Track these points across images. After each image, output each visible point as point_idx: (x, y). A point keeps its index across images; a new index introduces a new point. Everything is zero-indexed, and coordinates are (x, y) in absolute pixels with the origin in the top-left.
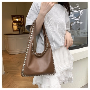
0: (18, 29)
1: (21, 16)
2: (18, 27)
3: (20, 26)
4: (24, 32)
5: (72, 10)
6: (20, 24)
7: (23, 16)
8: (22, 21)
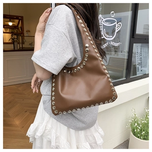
0: (13, 39)
1: (17, 18)
2: (12, 35)
3: (15, 35)
4: (22, 47)
5: (103, 23)
6: (15, 31)
7: (22, 17)
8: (19, 26)
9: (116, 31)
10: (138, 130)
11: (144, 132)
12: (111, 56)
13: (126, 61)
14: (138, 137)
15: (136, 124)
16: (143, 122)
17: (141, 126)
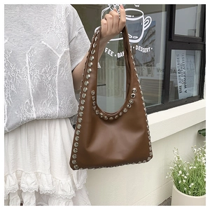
9: (144, 29)
10: (184, 181)
11: (192, 184)
12: (142, 78)
14: (185, 192)
15: (180, 172)
16: (190, 168)
17: (188, 174)
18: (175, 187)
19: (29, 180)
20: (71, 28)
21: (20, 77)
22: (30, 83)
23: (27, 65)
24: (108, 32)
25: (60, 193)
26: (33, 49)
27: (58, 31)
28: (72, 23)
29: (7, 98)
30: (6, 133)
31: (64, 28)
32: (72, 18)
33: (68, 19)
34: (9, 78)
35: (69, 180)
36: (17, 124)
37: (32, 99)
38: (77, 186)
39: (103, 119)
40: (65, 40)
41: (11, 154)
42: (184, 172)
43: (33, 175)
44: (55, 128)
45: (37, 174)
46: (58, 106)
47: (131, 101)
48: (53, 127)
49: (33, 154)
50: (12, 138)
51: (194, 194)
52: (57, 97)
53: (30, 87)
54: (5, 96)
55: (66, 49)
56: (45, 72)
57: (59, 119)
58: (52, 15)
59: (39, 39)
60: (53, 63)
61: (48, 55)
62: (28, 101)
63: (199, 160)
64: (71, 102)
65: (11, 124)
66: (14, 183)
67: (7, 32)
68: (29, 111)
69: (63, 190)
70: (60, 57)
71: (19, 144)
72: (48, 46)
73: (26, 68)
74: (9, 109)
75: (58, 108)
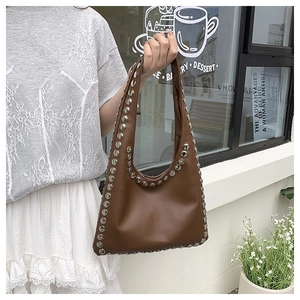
10: (258, 267)
11: (270, 272)
12: (195, 98)
13: (228, 109)
14: (258, 284)
15: (253, 254)
16: (268, 248)
17: (264, 257)
18: (243, 275)
19: (43, 268)
20: (101, 49)
21: (31, 122)
22: (45, 132)
23: (41, 106)
24: (152, 66)
25: (85, 285)
26: (48, 82)
27: (82, 56)
28: (102, 43)
29: (11, 153)
30: (9, 203)
31: (92, 51)
32: (102, 35)
33: (97, 36)
34: (15, 124)
35: (98, 268)
36: (28, 190)
37: (48, 155)
38: (109, 275)
39: (141, 185)
40: (93, 69)
41: (16, 232)
42: (259, 254)
43: (48, 261)
44: (77, 194)
45: (53, 259)
46: (81, 163)
47: (181, 161)
48: (75, 192)
49: (48, 231)
50: (18, 210)
51: (272, 287)
52: (80, 150)
53: (45, 138)
54: (9, 150)
55: (94, 82)
56: (65, 116)
57: (83, 181)
58: (75, 31)
59: (57, 68)
60: (76, 103)
61: (70, 91)
62: (43, 158)
63: (281, 236)
64: (99, 156)
65: (18, 190)
66: (21, 273)
67: (11, 57)
68: (45, 172)
69: (88, 282)
70: (86, 93)
71: (28, 217)
72: (70, 78)
73: (39, 110)
74: (14, 169)
75: (81, 167)
